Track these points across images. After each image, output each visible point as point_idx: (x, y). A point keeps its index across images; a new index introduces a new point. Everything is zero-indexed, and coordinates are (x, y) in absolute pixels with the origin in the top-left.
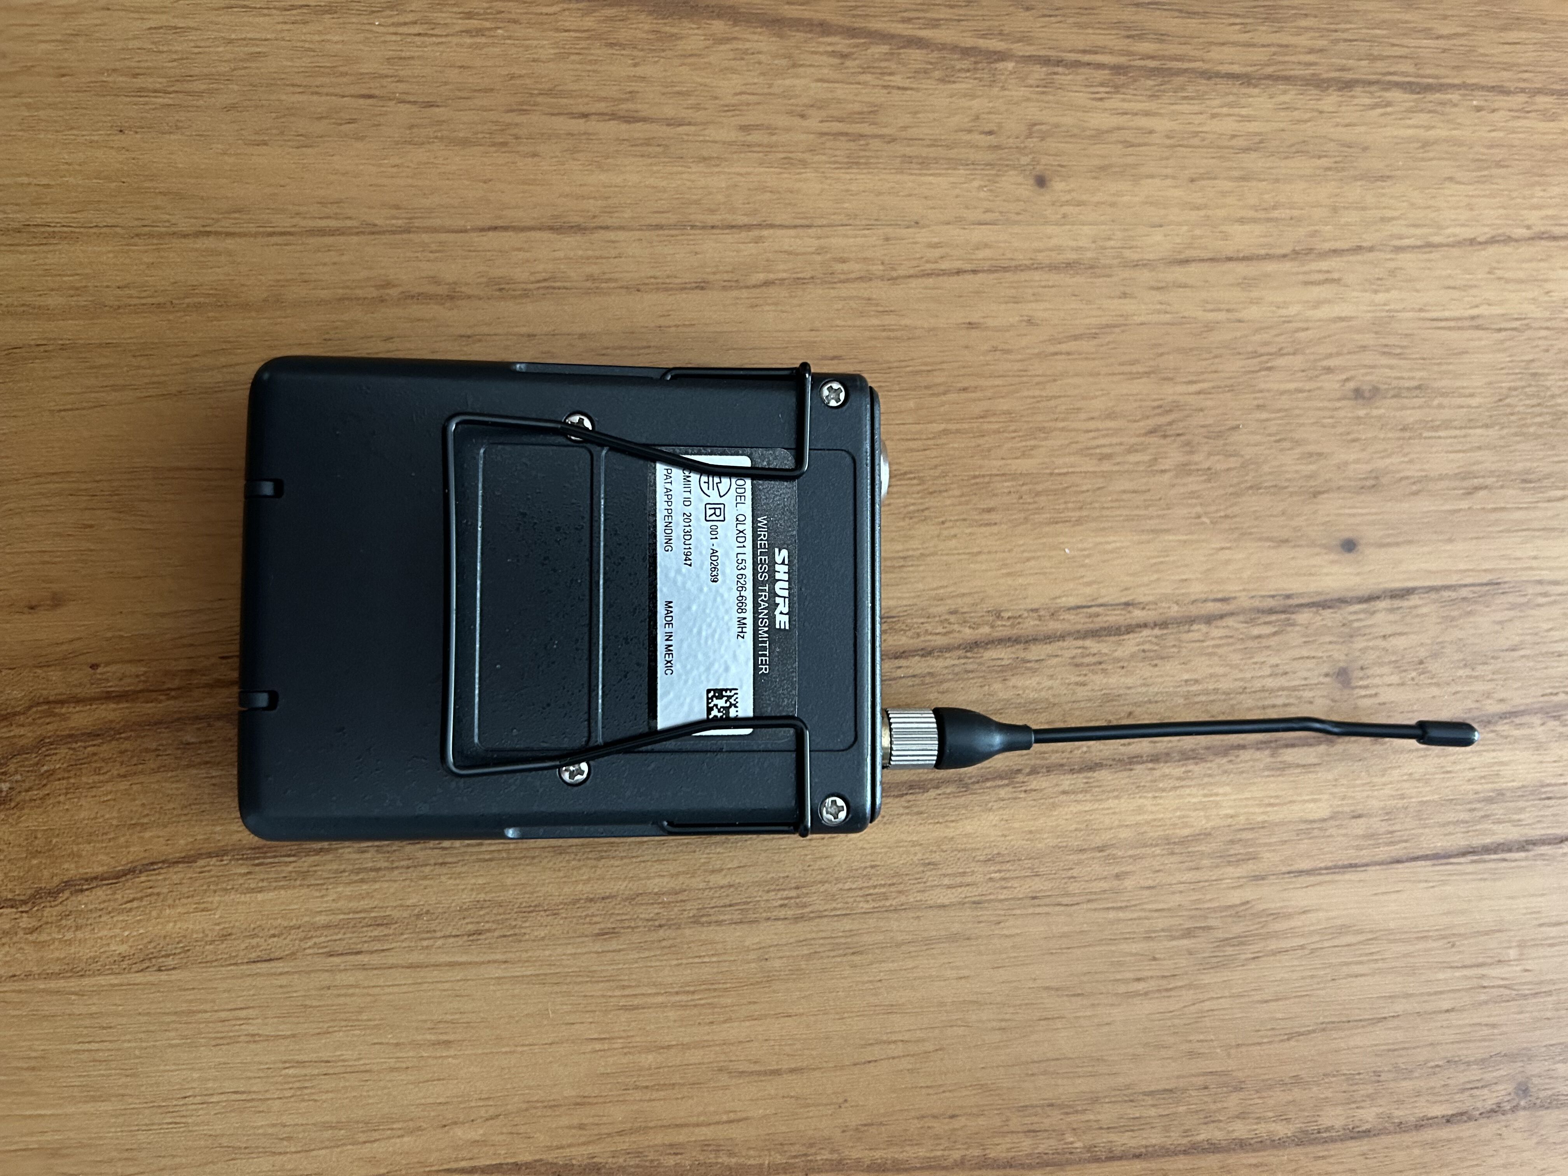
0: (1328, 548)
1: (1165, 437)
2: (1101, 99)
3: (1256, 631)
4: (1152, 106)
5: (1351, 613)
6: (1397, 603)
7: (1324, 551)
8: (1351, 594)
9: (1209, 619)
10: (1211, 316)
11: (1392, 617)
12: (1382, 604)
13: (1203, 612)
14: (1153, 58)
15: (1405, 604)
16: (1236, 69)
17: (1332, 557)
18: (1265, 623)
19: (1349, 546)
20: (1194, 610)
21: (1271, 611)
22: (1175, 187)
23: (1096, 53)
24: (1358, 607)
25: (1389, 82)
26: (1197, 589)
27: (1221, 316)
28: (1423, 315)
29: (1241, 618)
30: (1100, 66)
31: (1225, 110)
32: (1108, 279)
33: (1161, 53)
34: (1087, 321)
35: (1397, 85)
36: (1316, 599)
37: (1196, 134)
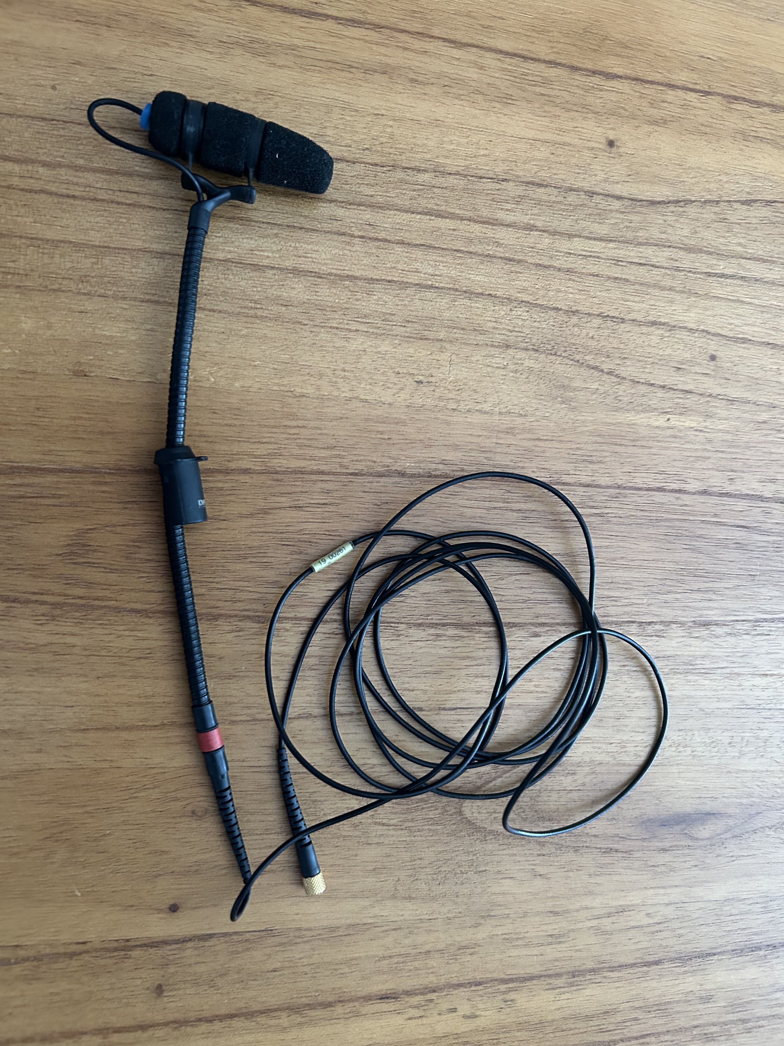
0: (160, 911)
1: (57, 841)
2: (41, 624)
3: (103, 962)
4: (76, 630)
5: (170, 950)
6: (201, 944)
7: (156, 912)
8: (171, 938)
9: (72, 955)
10: (99, 765)
11: (196, 952)
12: (189, 944)
13: (68, 951)
14: (81, 598)
15: (207, 944)
16: (138, 606)
17: (161, 915)
18: (110, 957)
19: (174, 908)
20: (62, 950)
21: (116, 949)
22: (86, 682)
23: (42, 594)
24: (174, 946)
25: (244, 616)
26: (65, 937)
27: (106, 765)
28: (244, 764)
29: (94, 954)
30: (43, 603)
31: (127, 633)
32: (31, 741)
33: (87, 595)
34: (12, 767)
35: (249, 617)
36: (146, 942)
37: (105, 648)
